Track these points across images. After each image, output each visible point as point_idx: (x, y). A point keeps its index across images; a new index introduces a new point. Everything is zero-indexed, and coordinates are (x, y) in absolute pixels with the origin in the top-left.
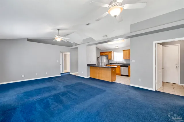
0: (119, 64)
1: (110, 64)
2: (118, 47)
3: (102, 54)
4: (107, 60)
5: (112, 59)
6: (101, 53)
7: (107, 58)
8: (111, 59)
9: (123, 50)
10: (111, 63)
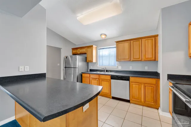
0: (107, 71)
2: (106, 35)
3: (74, 51)
4: (85, 63)
5: (94, 61)
6: (73, 49)
7: (85, 59)
8: (92, 61)
9: (117, 42)
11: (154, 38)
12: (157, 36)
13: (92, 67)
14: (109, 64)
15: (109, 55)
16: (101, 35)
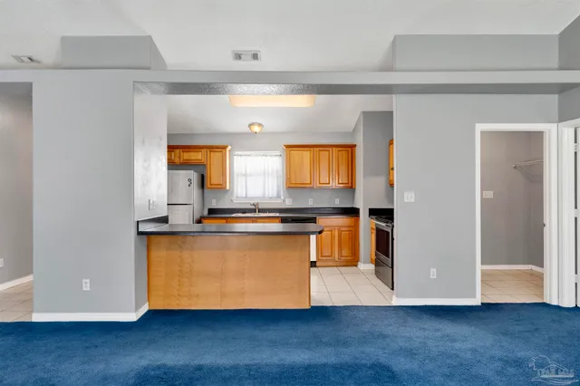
0: (260, 211)
1: (211, 211)
2: (260, 125)
4: (200, 192)
5: (228, 188)
7: (200, 181)
8: (223, 187)
10: (214, 205)
11: (350, 149)
12: (355, 146)
13: (214, 201)
14: (264, 194)
15: (264, 172)
16: (250, 125)
